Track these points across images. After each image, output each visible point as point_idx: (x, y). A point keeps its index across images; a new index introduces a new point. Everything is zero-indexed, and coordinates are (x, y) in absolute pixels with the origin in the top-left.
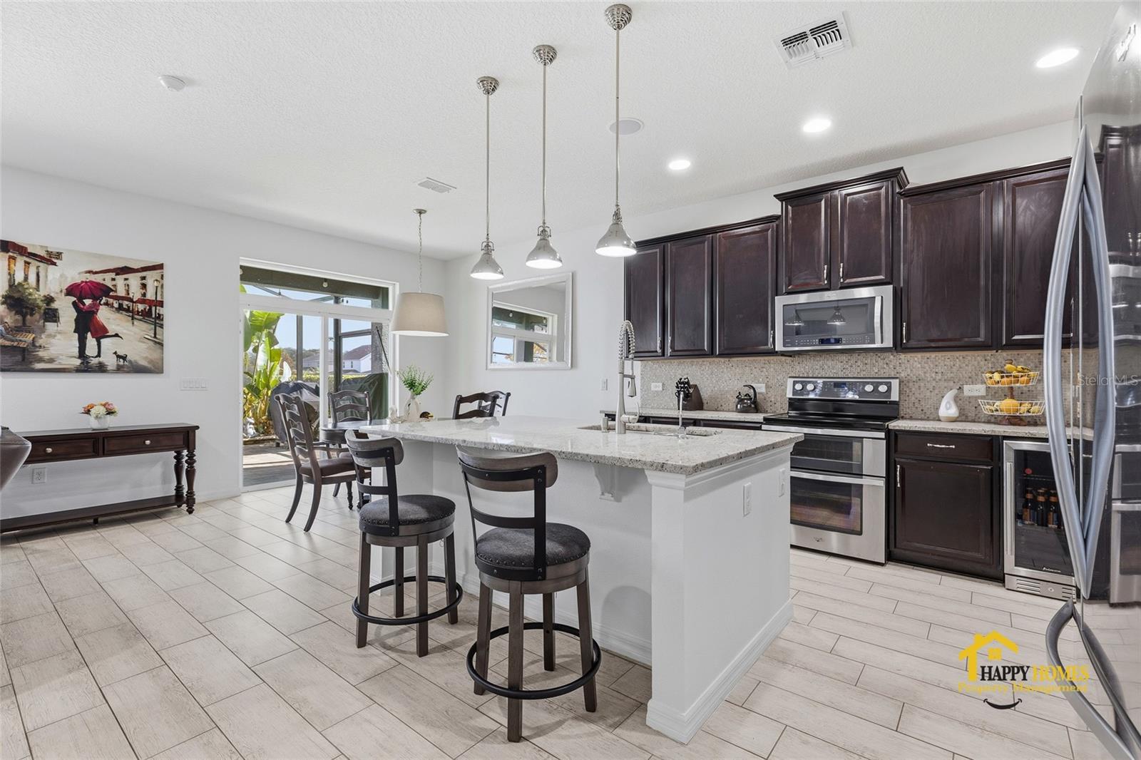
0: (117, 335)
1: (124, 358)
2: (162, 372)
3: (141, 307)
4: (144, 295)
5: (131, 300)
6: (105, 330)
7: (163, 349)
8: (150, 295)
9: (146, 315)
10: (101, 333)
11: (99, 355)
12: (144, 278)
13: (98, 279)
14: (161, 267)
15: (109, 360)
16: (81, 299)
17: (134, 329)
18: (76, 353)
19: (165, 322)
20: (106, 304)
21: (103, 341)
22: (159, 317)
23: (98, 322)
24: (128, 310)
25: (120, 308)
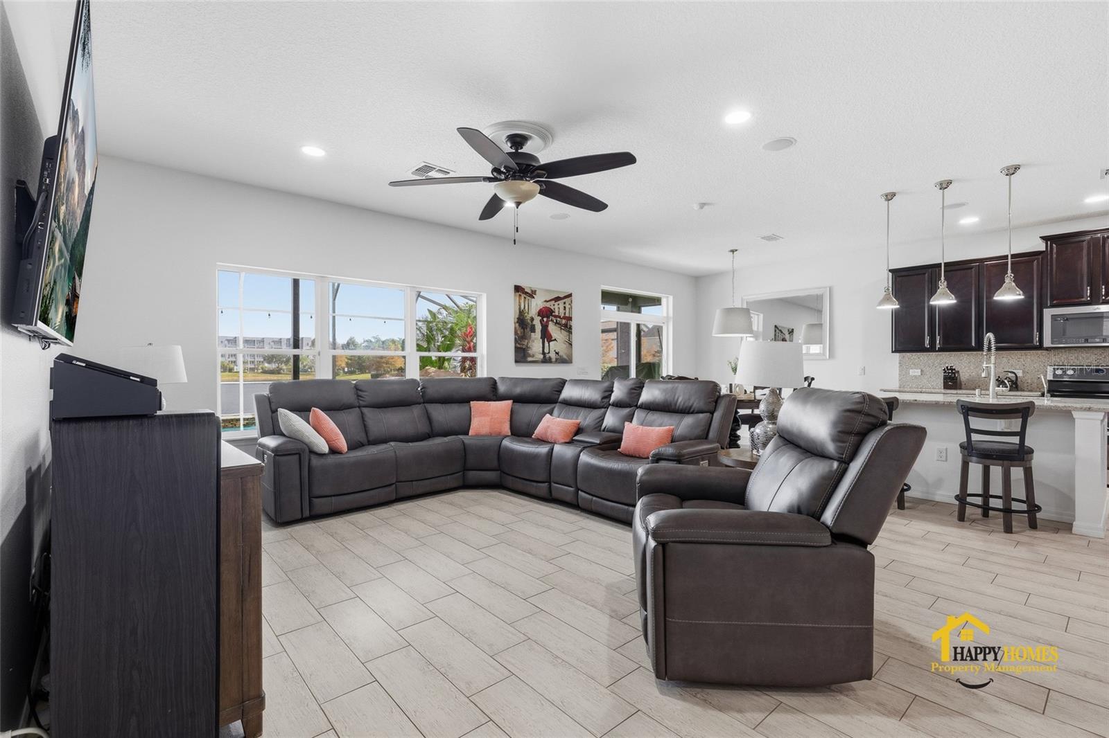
0: (555, 340)
1: (557, 353)
2: (571, 362)
3: (564, 321)
4: (565, 314)
5: (560, 317)
6: (551, 336)
7: (572, 347)
8: (567, 315)
9: (566, 325)
10: (550, 339)
11: (549, 353)
12: (565, 303)
13: (548, 305)
14: (570, 295)
15: (553, 355)
16: (543, 318)
17: (562, 336)
18: (541, 352)
19: (573, 331)
20: (552, 320)
21: (551, 343)
22: (570, 328)
23: (548, 332)
24: (559, 324)
25: (556, 323)
